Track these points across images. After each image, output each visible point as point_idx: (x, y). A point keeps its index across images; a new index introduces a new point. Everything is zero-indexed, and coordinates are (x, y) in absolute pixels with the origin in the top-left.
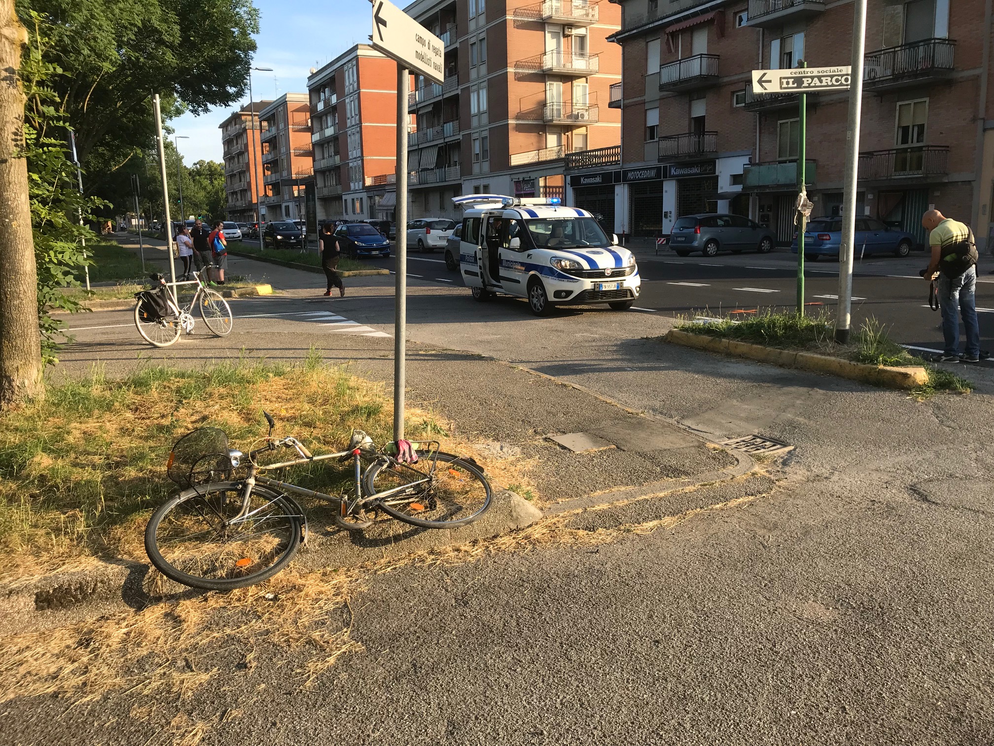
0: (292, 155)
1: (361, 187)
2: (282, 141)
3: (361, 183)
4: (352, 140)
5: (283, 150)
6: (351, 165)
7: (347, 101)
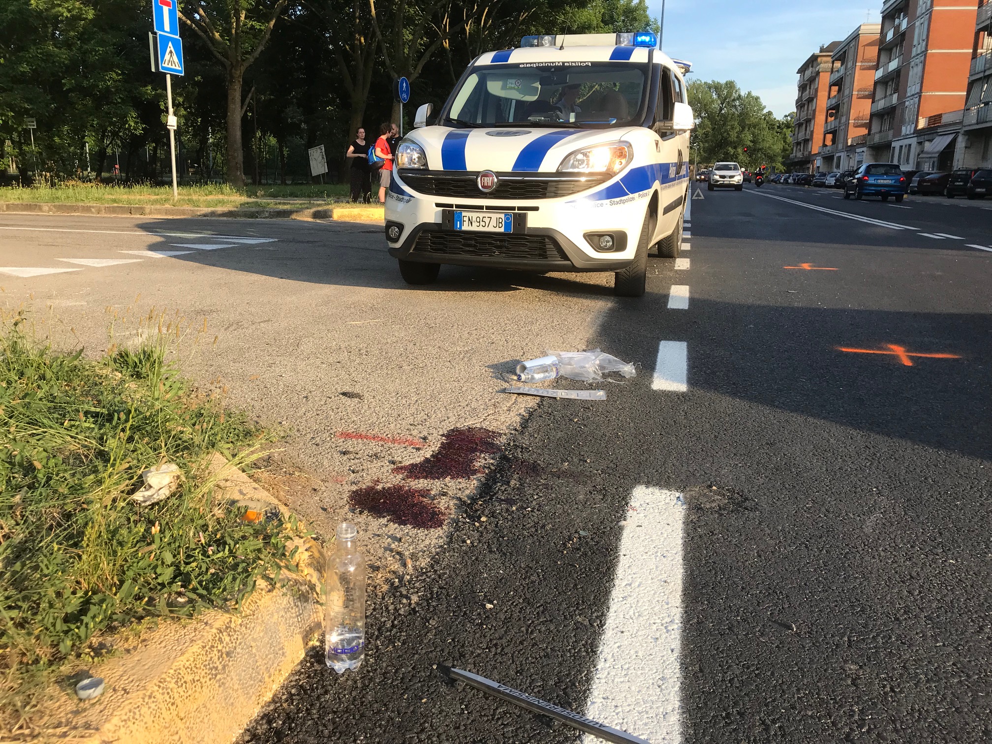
0: (854, 97)
1: (912, 131)
2: (847, 81)
3: (913, 126)
4: (914, 73)
5: (847, 92)
6: (907, 103)
7: (918, 24)
